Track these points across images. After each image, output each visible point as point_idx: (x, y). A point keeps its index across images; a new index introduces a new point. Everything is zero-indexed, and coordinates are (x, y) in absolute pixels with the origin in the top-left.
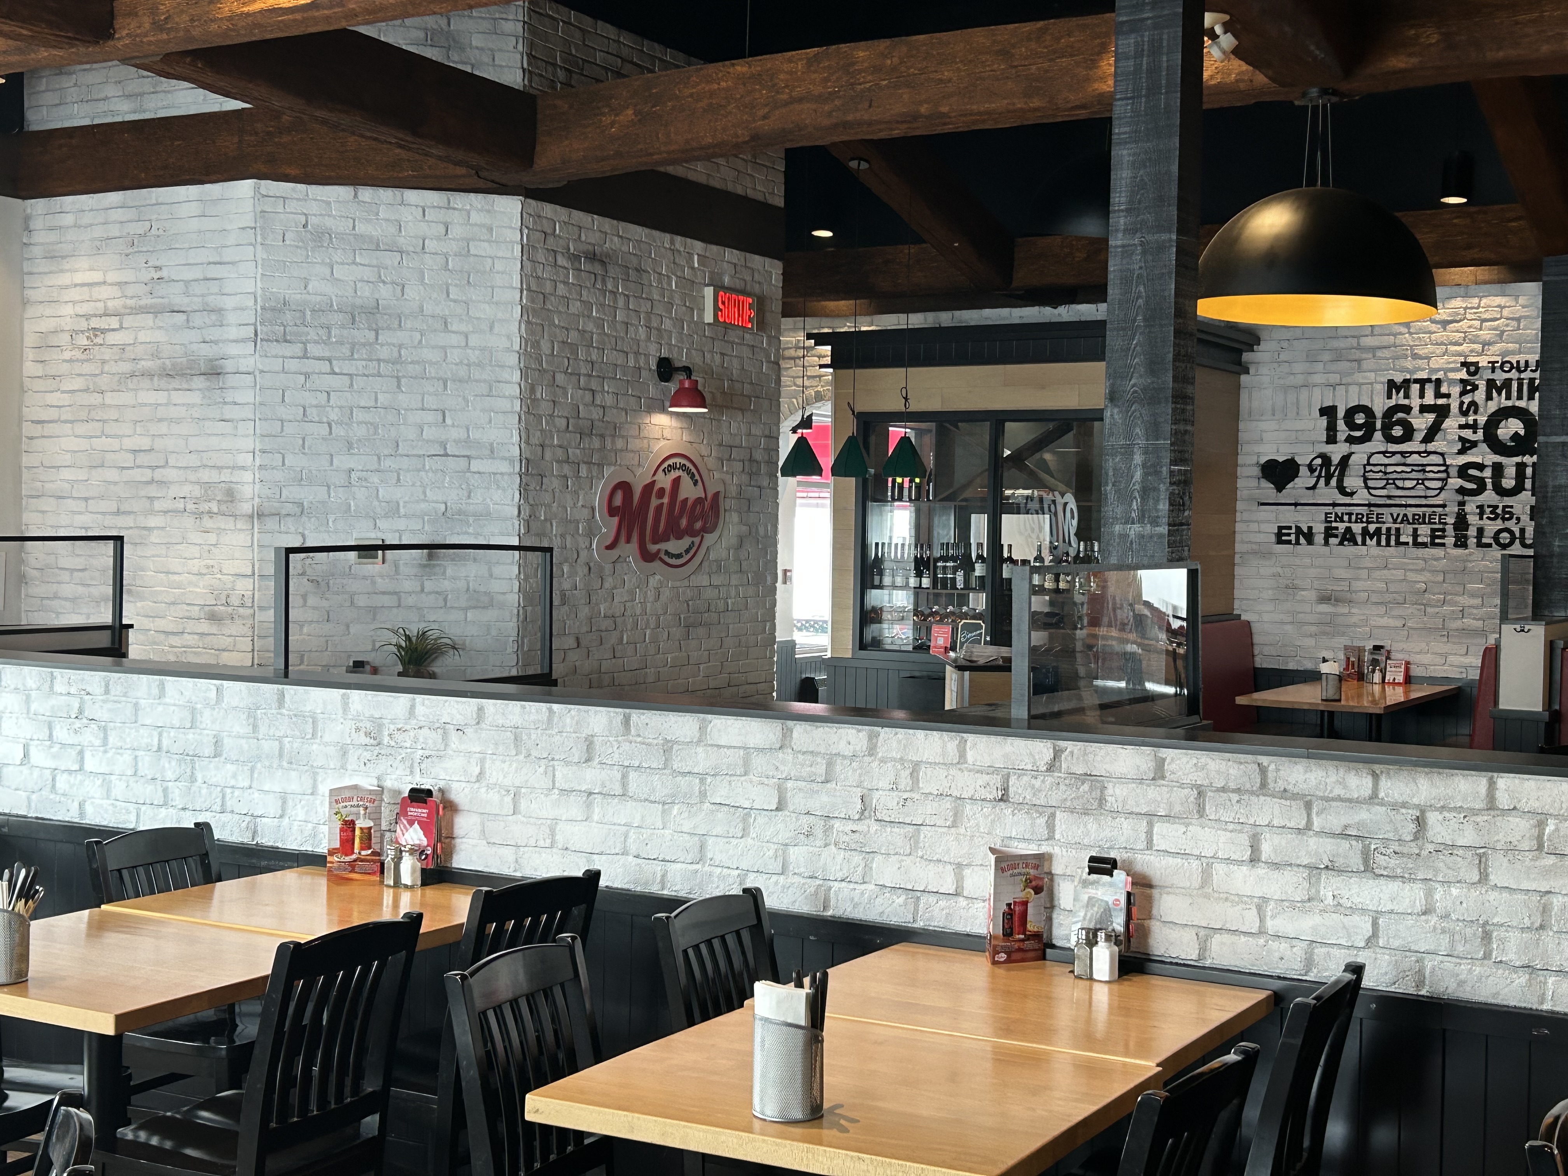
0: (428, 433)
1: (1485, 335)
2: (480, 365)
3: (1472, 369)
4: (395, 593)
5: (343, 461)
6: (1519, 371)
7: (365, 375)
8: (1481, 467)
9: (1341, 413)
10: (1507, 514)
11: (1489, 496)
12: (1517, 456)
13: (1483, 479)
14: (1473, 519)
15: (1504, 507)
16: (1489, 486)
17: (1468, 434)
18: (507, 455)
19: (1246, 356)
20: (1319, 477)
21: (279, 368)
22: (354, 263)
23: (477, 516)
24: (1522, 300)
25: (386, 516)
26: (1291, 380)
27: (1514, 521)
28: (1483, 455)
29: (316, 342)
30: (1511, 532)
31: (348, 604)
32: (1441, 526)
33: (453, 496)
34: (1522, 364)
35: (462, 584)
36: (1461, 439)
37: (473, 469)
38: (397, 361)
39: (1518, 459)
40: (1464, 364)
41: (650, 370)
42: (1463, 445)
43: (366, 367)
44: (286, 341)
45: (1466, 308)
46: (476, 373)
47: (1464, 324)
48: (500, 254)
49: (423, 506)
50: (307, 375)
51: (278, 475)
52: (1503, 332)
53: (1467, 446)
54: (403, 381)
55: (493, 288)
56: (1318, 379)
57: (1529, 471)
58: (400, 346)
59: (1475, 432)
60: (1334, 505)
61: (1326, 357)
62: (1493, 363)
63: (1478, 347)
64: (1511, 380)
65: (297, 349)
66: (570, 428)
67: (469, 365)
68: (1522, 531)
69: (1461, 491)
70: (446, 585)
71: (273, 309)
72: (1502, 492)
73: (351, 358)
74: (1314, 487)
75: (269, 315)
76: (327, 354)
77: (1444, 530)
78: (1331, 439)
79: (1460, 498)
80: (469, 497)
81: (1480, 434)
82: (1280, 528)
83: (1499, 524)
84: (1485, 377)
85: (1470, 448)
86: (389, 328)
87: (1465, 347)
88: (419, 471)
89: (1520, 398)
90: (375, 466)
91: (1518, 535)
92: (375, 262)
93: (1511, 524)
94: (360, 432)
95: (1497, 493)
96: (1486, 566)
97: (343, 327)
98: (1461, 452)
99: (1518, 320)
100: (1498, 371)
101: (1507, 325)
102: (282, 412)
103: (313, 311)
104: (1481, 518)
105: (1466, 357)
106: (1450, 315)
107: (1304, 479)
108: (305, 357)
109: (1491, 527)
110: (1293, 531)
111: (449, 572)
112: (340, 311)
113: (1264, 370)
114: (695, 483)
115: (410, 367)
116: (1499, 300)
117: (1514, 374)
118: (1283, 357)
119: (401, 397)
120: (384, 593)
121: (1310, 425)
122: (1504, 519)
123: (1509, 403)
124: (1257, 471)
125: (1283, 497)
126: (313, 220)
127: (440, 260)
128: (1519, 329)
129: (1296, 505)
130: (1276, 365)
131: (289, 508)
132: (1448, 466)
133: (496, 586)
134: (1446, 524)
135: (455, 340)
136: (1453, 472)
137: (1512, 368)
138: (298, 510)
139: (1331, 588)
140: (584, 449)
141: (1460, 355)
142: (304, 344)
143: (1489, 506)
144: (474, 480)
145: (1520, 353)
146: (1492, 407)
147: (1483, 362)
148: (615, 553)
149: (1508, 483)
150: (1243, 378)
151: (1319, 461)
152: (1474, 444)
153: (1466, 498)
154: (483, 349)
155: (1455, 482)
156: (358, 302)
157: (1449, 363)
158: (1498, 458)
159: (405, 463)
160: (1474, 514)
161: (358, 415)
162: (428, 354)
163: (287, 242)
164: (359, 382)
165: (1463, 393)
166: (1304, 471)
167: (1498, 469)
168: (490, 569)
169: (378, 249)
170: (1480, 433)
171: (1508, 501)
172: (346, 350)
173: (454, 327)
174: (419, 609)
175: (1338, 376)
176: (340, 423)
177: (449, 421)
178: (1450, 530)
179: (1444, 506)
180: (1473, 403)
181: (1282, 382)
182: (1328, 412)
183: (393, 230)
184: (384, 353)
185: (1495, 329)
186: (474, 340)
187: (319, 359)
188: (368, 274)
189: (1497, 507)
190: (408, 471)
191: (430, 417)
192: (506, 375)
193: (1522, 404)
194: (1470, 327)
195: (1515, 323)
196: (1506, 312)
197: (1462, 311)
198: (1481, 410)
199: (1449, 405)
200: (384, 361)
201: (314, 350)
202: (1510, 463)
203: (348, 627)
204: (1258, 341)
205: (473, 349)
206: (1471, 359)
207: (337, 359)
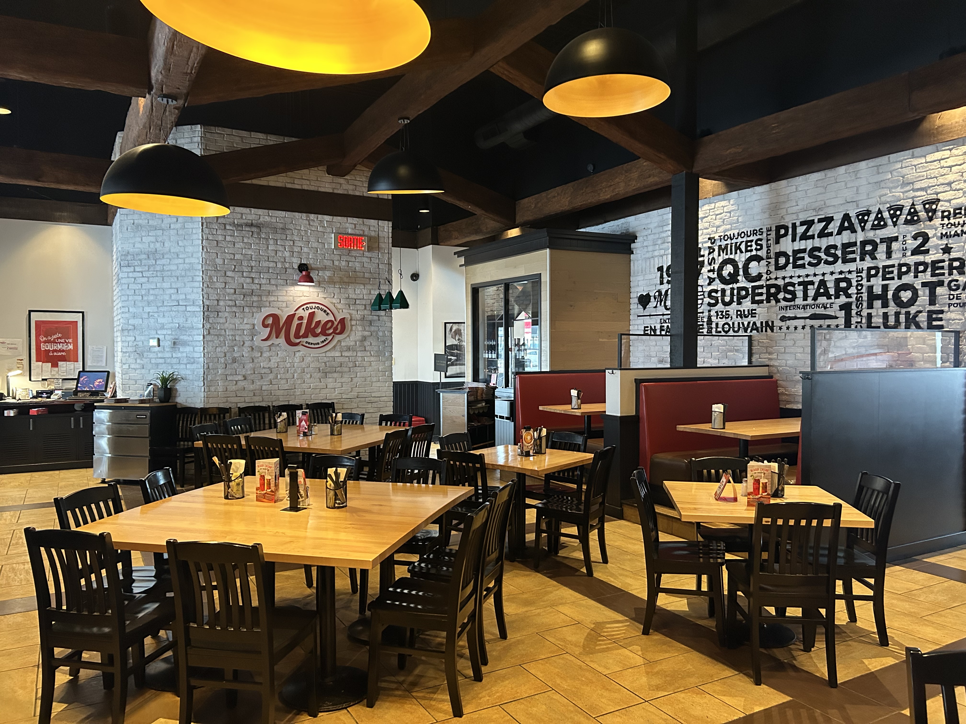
0: (173, 297)
1: (718, 223)
2: (189, 270)
3: (713, 240)
4: (164, 358)
5: (147, 309)
6: (731, 239)
7: (153, 277)
8: (716, 291)
9: (665, 270)
10: (727, 315)
11: (720, 307)
12: (730, 284)
13: (717, 297)
14: (714, 319)
15: (726, 311)
16: (720, 301)
17: (711, 275)
18: (198, 304)
19: (633, 245)
20: (658, 301)
21: (126, 276)
22: (149, 236)
23: (189, 328)
24: (732, 202)
25: (160, 329)
26: (648, 255)
27: (730, 318)
28: (718, 285)
29: (138, 266)
30: (729, 325)
31: (149, 362)
32: (701, 323)
33: (181, 320)
34: (732, 236)
35: (185, 355)
36: (708, 277)
37: (188, 310)
38: (163, 270)
39: (731, 286)
40: (709, 239)
41: (293, 268)
42: (710, 280)
43: (153, 274)
44: (129, 266)
45: (710, 210)
46: (188, 273)
47: (709, 218)
48: (195, 227)
49: (172, 325)
50: (135, 278)
51: (127, 315)
52: (724, 220)
53: (711, 281)
54: (165, 278)
55: (192, 240)
56: (656, 253)
57: (735, 291)
58: (164, 265)
59: (714, 274)
60: (663, 315)
61: (659, 242)
62: (720, 236)
63: (715, 229)
64: (728, 244)
65: (132, 269)
66: (237, 293)
67: (185, 270)
68: (733, 323)
69: (710, 304)
70: (179, 355)
71: (125, 255)
72: (725, 304)
73: (148, 271)
74: (656, 307)
75: (123, 257)
76: (141, 270)
77: (703, 325)
78: (662, 283)
79: (709, 308)
80: (186, 321)
81: (715, 275)
82: (645, 327)
83: (724, 321)
84: (718, 244)
85: (712, 282)
86: (160, 258)
87: (709, 230)
88: (170, 312)
89: (731, 254)
90: (156, 310)
91: (731, 326)
92: (154, 234)
93: (729, 320)
94: (151, 298)
95: (723, 305)
96: (720, 343)
97: (145, 259)
98: (709, 284)
99: (730, 212)
100: (723, 240)
101: (726, 216)
102: (128, 292)
103: (137, 255)
104: (717, 318)
105: (710, 235)
106: (704, 214)
107: (653, 303)
108: (134, 272)
109: (721, 322)
110: (649, 328)
111: (181, 350)
112: (144, 254)
113: (638, 252)
114: (328, 314)
115: (166, 273)
116: (723, 203)
117: (729, 242)
118: (645, 244)
119: (164, 284)
120: (160, 358)
121: (653, 276)
122: (726, 318)
123: (727, 257)
124: (636, 300)
125: (647, 312)
126: (136, 221)
127: (175, 231)
128: (730, 217)
129: (650, 315)
130: (642, 248)
131: (131, 327)
132: (704, 292)
133: (196, 355)
134: (703, 322)
135: (181, 261)
136: (706, 295)
137: (728, 238)
138: (133, 328)
139: (663, 356)
140: (247, 301)
141: (708, 234)
142: (134, 267)
143: (720, 312)
144: (188, 314)
145: (731, 230)
146: (721, 259)
147: (717, 237)
148: (269, 343)
149: (727, 299)
150: (632, 255)
151: (657, 294)
152: (714, 279)
153: (711, 308)
154: (190, 263)
155: (707, 300)
156: (150, 250)
157: (703, 239)
158: (723, 286)
159: (165, 309)
160: (714, 316)
161: (151, 292)
162: (174, 268)
163: (129, 230)
164: (151, 279)
165: (709, 254)
166: (652, 299)
167: (723, 291)
168: (194, 349)
169: (156, 229)
170: (716, 273)
171: (728, 308)
172: (146, 268)
173: (180, 256)
174: (171, 364)
175: (663, 251)
176: (145, 295)
177: (179, 292)
178: (705, 324)
179: (703, 313)
180: (713, 258)
181: (644, 256)
182: (660, 269)
183: (160, 221)
184: (158, 268)
185: (721, 219)
186: (187, 261)
187: (138, 272)
188: (153, 239)
189: (723, 312)
190: (167, 311)
191: (172, 291)
192: (197, 274)
193: (732, 257)
194: (711, 219)
195: (728, 214)
196: (725, 210)
197: (708, 211)
198: (716, 262)
199: (704, 260)
200: (159, 271)
201: (137, 269)
202: (728, 287)
203: (149, 371)
204: (636, 238)
205: (187, 264)
206: (712, 236)
207: (145, 271)
